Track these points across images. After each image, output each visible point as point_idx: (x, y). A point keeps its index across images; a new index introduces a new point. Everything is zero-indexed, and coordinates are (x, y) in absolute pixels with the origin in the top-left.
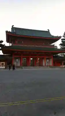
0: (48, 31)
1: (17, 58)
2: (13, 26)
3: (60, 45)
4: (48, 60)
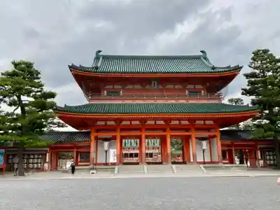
0: (201, 54)
1: (106, 140)
2: (100, 51)
3: (243, 94)
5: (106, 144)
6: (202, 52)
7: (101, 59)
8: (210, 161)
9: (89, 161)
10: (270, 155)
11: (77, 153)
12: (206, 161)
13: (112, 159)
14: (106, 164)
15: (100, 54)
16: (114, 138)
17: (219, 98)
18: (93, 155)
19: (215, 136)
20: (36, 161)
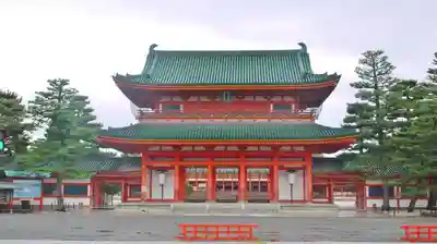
0: (300, 48)
1: (162, 170)
2: (155, 46)
4: (292, 176)
5: (162, 176)
6: (301, 44)
7: (156, 57)
9: (140, 196)
11: (126, 185)
13: (170, 194)
14: (162, 200)
15: (155, 49)
16: (173, 168)
18: (144, 189)
19: (304, 168)
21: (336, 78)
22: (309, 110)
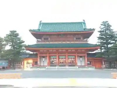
1: (44, 57)
4: (81, 59)
5: (44, 59)
6: (84, 20)
8: (84, 65)
9: (37, 65)
10: (107, 63)
12: (82, 65)
13: (46, 64)
14: (44, 66)
15: (41, 22)
16: (47, 56)
17: (87, 41)
18: (38, 63)
20: (18, 64)
21: (94, 30)
22: (86, 39)
